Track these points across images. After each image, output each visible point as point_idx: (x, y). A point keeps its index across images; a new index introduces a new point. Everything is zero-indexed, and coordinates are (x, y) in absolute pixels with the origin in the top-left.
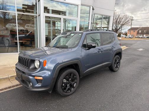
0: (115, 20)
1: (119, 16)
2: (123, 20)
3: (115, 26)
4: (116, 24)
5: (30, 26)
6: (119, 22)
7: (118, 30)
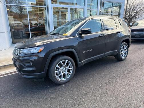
0: (129, 8)
1: (133, 3)
2: (138, 7)
3: (129, 15)
4: (130, 12)
5: (42, 19)
6: (133, 10)
7: (132, 19)
